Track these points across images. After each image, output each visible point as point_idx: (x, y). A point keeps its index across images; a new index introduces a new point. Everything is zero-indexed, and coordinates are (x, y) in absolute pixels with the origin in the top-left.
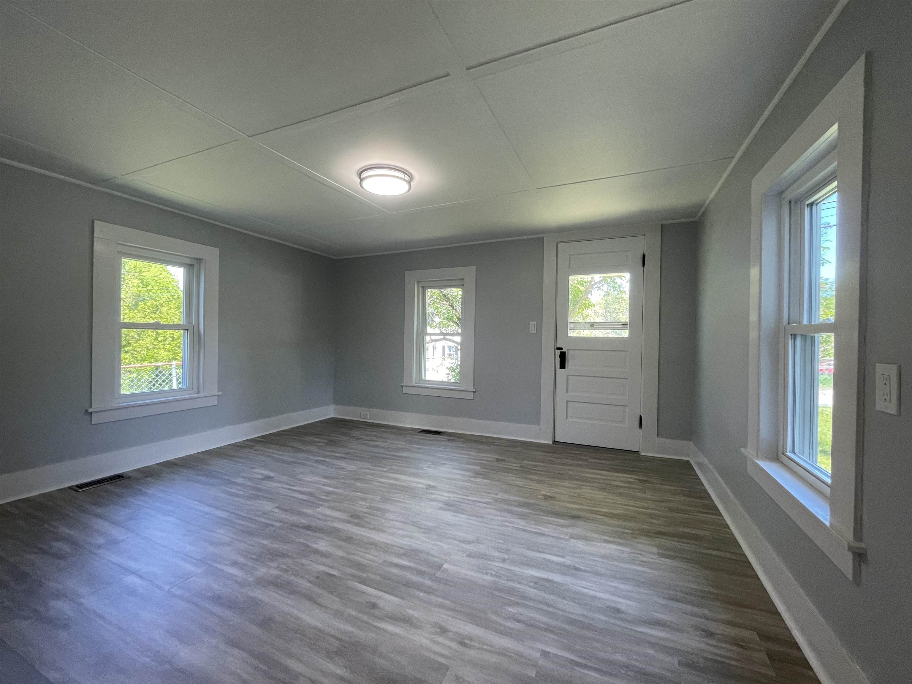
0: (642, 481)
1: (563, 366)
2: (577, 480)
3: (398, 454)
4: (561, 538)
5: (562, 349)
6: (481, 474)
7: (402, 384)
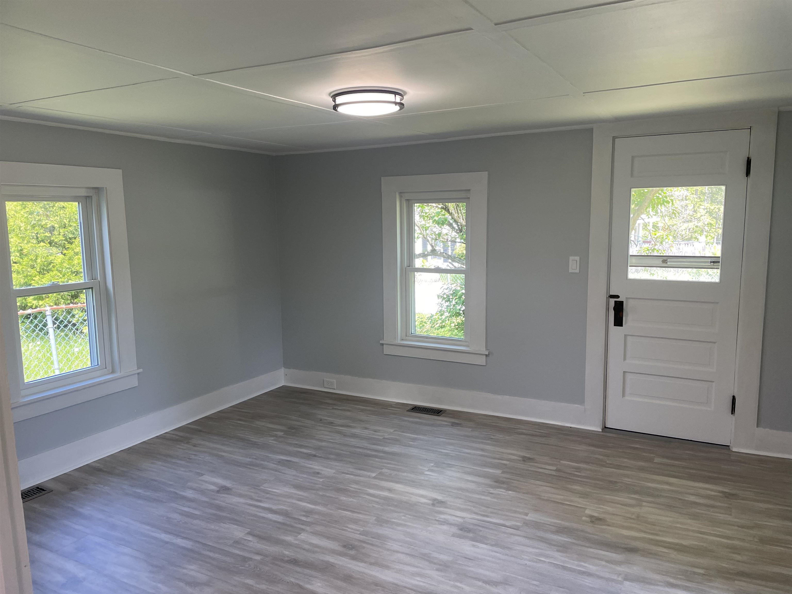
0: (728, 496)
1: (619, 322)
2: (636, 493)
3: (387, 449)
4: (613, 580)
5: (618, 297)
6: (503, 483)
7: (381, 342)
